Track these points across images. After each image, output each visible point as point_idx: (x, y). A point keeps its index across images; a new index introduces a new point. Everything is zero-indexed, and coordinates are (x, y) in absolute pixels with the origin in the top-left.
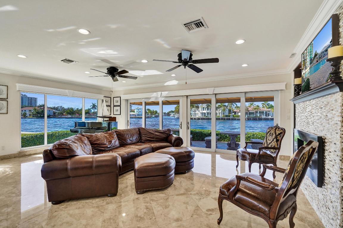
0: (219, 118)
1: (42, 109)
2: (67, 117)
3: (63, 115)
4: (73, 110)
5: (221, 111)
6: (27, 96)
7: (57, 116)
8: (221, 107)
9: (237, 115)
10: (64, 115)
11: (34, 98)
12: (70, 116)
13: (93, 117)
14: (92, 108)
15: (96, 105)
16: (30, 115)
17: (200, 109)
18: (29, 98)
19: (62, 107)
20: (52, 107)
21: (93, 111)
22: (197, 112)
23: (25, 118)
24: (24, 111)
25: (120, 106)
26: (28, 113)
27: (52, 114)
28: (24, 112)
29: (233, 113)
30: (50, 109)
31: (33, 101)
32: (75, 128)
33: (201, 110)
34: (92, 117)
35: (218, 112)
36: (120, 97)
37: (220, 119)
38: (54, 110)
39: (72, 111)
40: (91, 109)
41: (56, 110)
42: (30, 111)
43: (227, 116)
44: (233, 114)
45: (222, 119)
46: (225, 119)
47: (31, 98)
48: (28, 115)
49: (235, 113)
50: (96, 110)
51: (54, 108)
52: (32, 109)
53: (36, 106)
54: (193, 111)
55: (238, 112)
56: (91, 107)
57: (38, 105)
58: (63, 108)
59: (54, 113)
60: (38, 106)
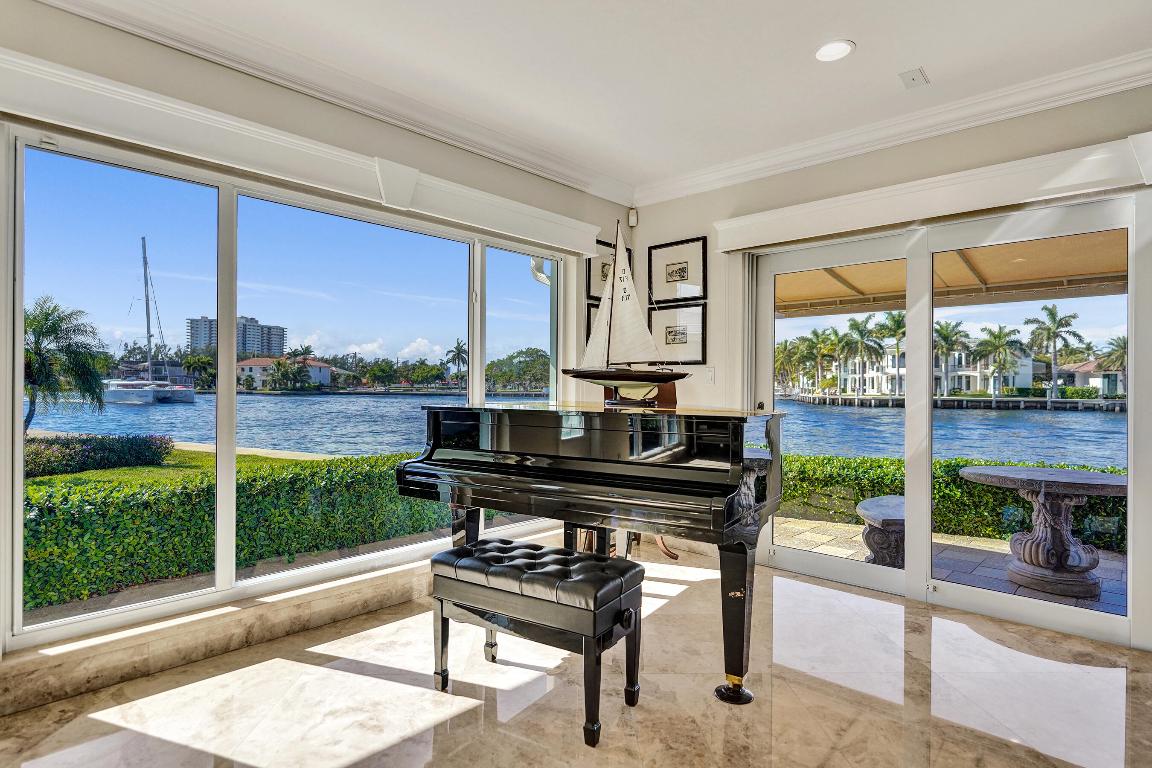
0: (985, 402)
1: (298, 363)
2: (372, 390)
3: (359, 383)
4: (392, 366)
5: (992, 368)
6: (257, 322)
7: (342, 388)
8: (997, 348)
9: (1078, 385)
10: (365, 384)
11: (277, 328)
12: (380, 389)
13: (457, 391)
14: (453, 360)
15: (466, 347)
16: (264, 383)
17: (887, 361)
18: (262, 327)
19: (358, 356)
20: (327, 356)
21: (453, 369)
22: (870, 374)
23: (251, 394)
24: (247, 369)
25: (701, 301)
26: (258, 376)
27: (327, 381)
28: (247, 373)
29: (1060, 377)
30: (322, 364)
31: (275, 339)
32: (429, 457)
33: (890, 363)
34: (454, 391)
35: (977, 374)
36: (704, 240)
37: (994, 405)
38: (334, 369)
39: (387, 369)
40: (450, 365)
41: (340, 367)
42: (265, 370)
43: (1023, 392)
44: (1060, 382)
45: (1001, 406)
46: (1016, 407)
47: (270, 328)
48: (258, 384)
49: (1070, 378)
50: (464, 368)
51: (334, 361)
52: (270, 363)
53: (282, 355)
54: (850, 367)
55: (1087, 376)
56: (451, 355)
57: (287, 350)
58: (361, 360)
59: (334, 378)
60: (288, 354)
